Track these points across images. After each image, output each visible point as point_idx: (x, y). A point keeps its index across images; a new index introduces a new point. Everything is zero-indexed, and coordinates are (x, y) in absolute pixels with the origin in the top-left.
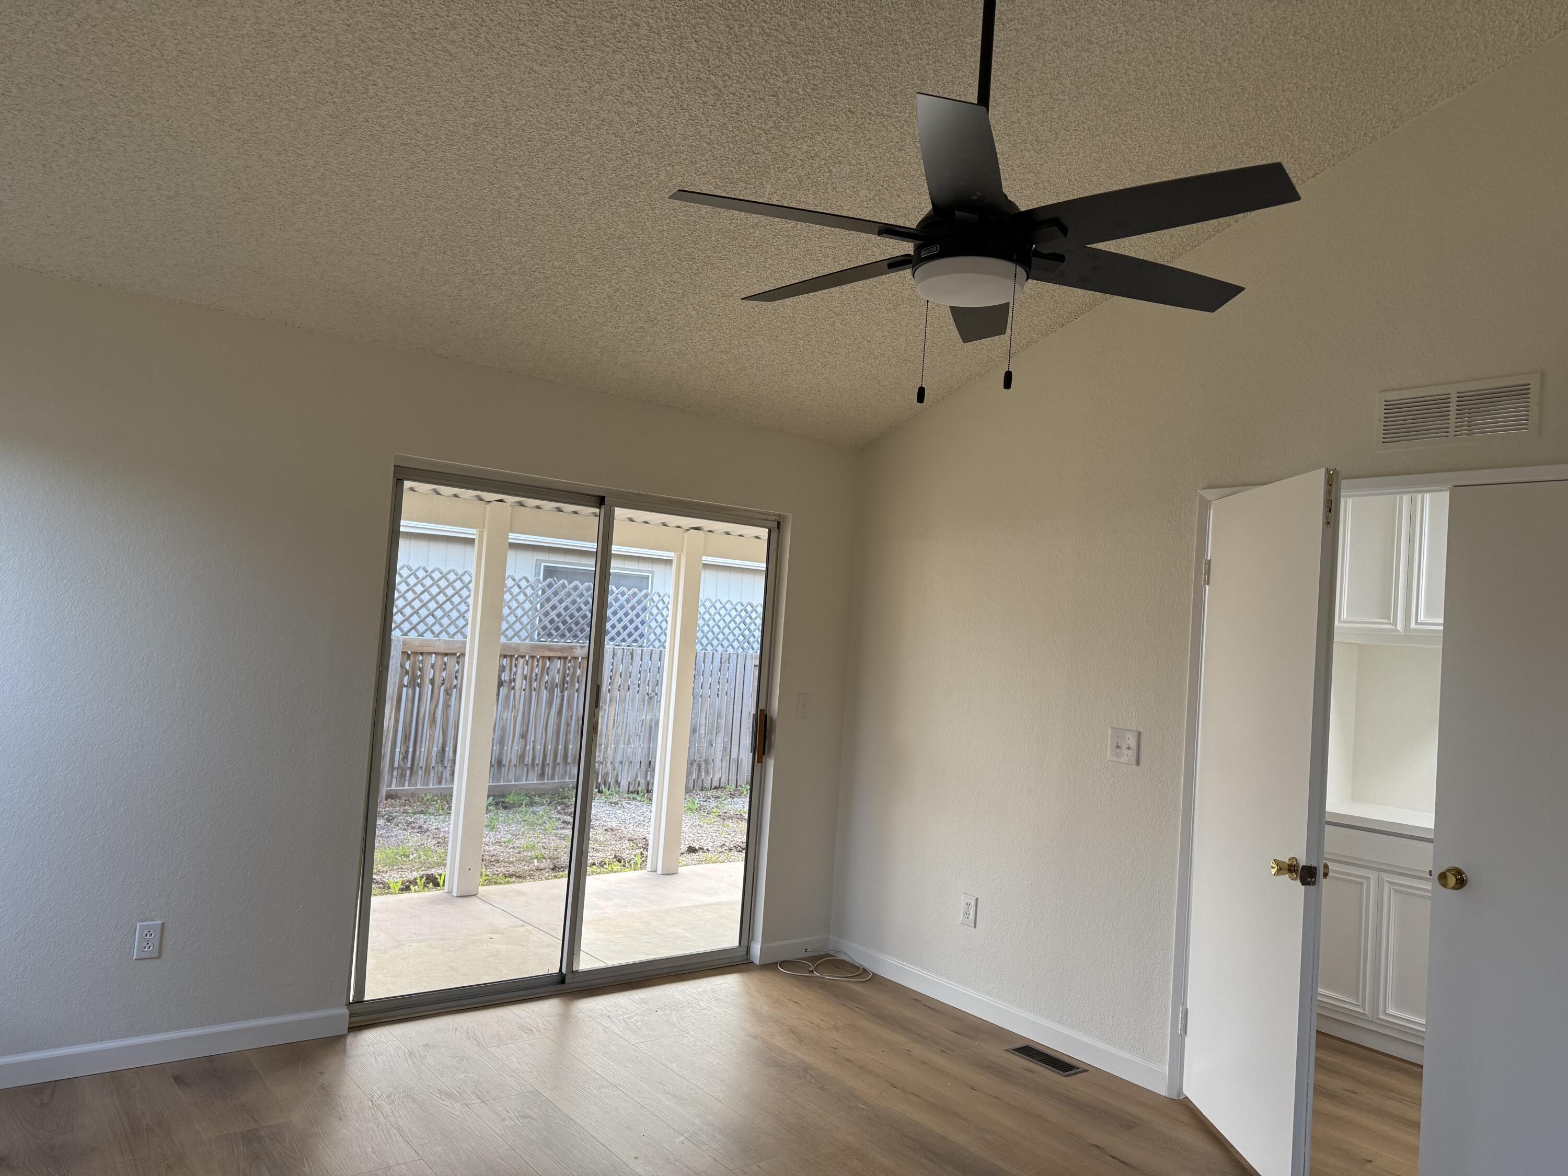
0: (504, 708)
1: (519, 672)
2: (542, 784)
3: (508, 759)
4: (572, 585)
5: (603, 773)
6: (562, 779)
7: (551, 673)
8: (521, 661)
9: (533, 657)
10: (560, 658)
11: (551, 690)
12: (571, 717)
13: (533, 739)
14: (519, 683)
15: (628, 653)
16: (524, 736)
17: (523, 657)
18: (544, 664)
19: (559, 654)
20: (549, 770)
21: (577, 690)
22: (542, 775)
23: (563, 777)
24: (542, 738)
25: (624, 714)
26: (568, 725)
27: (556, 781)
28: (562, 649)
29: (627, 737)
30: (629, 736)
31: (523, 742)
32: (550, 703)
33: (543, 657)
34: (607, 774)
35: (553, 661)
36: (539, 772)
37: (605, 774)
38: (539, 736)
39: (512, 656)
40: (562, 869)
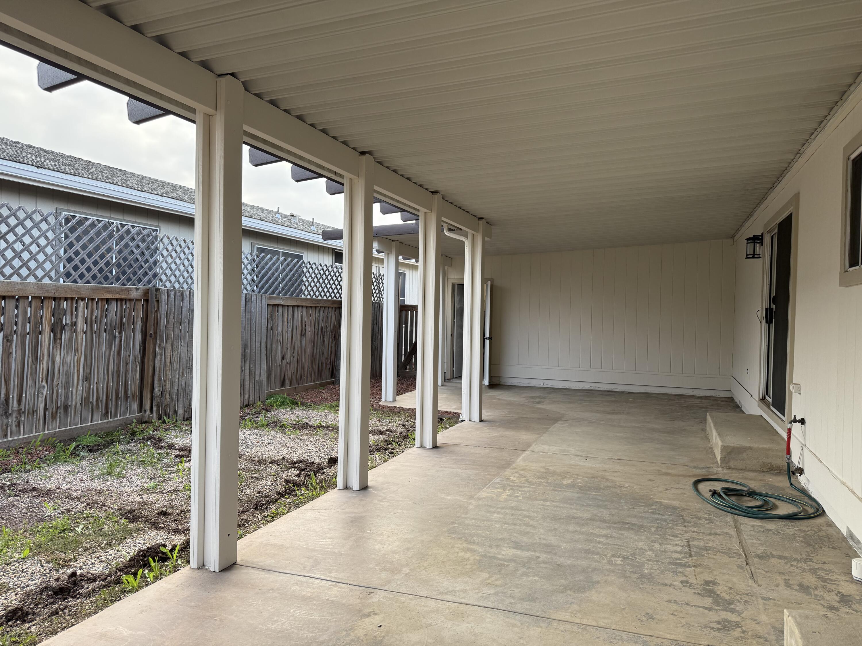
0: (67, 352)
1: (80, 314)
2: (107, 423)
3: (74, 402)
4: (124, 228)
5: (164, 405)
6: (124, 416)
7: (109, 316)
8: (82, 303)
9: (93, 299)
10: (117, 300)
11: (110, 331)
12: (129, 356)
13: (96, 380)
14: (81, 326)
15: (179, 294)
16: (87, 379)
17: (83, 299)
18: (103, 306)
19: (118, 296)
20: (112, 408)
21: (133, 332)
22: (106, 414)
23: (125, 413)
24: (104, 379)
25: (178, 350)
26: (127, 364)
27: (119, 418)
28: (120, 291)
29: (181, 371)
30: (183, 369)
31: (87, 385)
32: (110, 344)
33: (102, 299)
34: (167, 405)
35: (111, 303)
36: (103, 411)
37: (165, 406)
38: (101, 376)
39: (72, 299)
40: (264, 507)
